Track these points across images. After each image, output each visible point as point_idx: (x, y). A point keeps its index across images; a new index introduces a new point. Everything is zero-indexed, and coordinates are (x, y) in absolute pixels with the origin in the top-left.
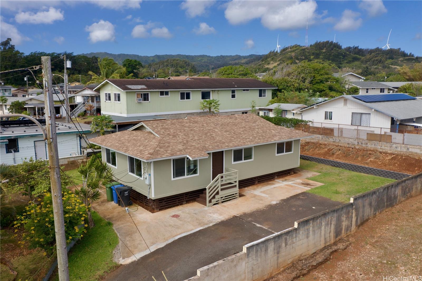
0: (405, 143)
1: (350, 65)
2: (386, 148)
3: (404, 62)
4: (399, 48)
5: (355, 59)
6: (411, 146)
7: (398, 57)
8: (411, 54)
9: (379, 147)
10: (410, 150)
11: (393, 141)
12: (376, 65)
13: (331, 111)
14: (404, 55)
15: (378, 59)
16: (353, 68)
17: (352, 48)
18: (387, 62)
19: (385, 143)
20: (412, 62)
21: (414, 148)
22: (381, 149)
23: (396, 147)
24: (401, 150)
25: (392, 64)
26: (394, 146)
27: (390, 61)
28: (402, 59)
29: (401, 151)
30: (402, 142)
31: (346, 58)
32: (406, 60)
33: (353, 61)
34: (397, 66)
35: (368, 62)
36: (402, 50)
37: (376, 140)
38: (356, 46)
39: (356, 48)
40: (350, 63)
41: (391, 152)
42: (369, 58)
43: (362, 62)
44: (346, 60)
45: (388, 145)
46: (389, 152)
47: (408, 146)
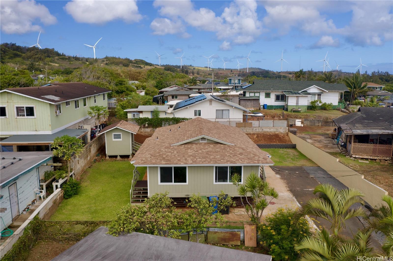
0: (260, 126)
1: (13, 60)
2: (250, 131)
3: (60, 61)
4: (53, 48)
5: (16, 56)
6: (264, 128)
7: (53, 56)
8: (63, 54)
9: (245, 131)
10: (264, 130)
11: (253, 126)
12: (37, 62)
13: (199, 109)
14: (58, 54)
15: (38, 57)
16: (17, 64)
17: (9, 44)
18: (46, 60)
19: (249, 128)
20: (66, 61)
21: (266, 129)
22: (246, 132)
23: (256, 130)
24: (259, 130)
25: (51, 62)
26: (255, 129)
27: (48, 59)
28: (58, 58)
29: (259, 132)
30: (258, 126)
31: (7, 54)
32: (61, 58)
33: (15, 57)
34: (55, 63)
35: (29, 58)
36: (56, 50)
37: (242, 127)
38: (13, 43)
39: (13, 45)
40: (12, 59)
41: (253, 133)
42: (30, 55)
43: (24, 58)
44: (7, 56)
45: (251, 129)
46: (252, 133)
47: (263, 128)
